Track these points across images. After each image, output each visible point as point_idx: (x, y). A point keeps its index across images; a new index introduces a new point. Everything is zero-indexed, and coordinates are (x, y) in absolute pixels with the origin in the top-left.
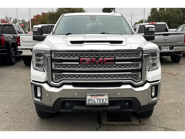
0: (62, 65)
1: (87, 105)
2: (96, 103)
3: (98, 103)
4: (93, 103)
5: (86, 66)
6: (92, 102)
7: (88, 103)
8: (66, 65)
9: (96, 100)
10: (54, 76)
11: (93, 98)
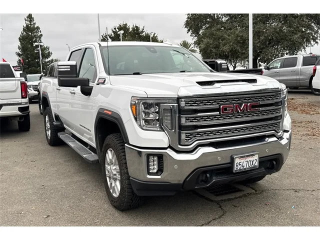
0: (195, 118)
1: (234, 172)
2: (245, 167)
3: (248, 167)
4: (242, 168)
5: (227, 117)
6: (239, 167)
7: (235, 169)
8: (202, 117)
9: (245, 164)
10: (183, 136)
11: (242, 161)
